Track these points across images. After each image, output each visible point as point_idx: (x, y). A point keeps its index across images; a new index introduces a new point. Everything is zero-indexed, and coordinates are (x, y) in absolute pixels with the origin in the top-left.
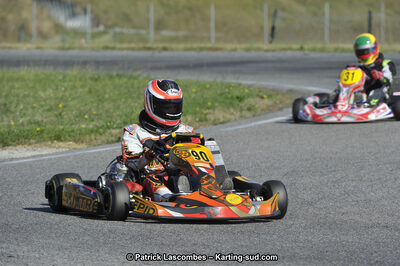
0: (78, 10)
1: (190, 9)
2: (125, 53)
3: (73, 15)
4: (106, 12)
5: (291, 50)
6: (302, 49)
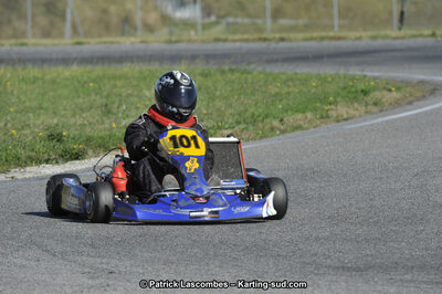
2: (238, 45)
3: (182, 4)
5: (421, 36)
6: (434, 35)
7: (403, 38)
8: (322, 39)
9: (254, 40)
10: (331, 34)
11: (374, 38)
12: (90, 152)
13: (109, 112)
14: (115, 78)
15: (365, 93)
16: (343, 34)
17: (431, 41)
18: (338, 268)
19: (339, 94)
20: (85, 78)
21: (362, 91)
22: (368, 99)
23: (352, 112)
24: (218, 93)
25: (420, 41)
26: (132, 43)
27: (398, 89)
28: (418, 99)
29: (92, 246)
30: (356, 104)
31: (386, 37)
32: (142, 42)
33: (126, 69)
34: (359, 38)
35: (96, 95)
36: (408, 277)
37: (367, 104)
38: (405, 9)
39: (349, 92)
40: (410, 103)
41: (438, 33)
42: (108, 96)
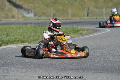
0: (30, 11)
1: (63, 11)
2: (43, 21)
3: (28, 13)
4: (38, 12)
5: (93, 19)
6: (96, 18)
7: (88, 19)
8: (66, 19)
9: (48, 20)
10: (69, 18)
11: (80, 19)
12: (3, 44)
13: (8, 35)
14: (10, 28)
15: (78, 31)
16: (72, 18)
17: (96, 20)
18: (71, 69)
19: (71, 32)
20: (2, 28)
21: (77, 31)
22: (78, 33)
23: (74, 36)
24: (38, 31)
25: (93, 20)
26: (15, 20)
27: (87, 31)
28: (92, 33)
29: (3, 65)
30: (75, 34)
31: (84, 19)
32: (18, 20)
33: (13, 26)
34: (77, 19)
35: (5, 31)
36: (90, 71)
37: (78, 34)
38: (89, 12)
39: (74, 31)
40: (90, 34)
41: (98, 18)
42: (8, 32)
